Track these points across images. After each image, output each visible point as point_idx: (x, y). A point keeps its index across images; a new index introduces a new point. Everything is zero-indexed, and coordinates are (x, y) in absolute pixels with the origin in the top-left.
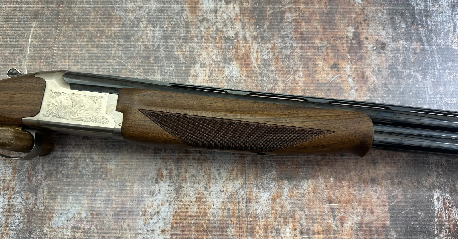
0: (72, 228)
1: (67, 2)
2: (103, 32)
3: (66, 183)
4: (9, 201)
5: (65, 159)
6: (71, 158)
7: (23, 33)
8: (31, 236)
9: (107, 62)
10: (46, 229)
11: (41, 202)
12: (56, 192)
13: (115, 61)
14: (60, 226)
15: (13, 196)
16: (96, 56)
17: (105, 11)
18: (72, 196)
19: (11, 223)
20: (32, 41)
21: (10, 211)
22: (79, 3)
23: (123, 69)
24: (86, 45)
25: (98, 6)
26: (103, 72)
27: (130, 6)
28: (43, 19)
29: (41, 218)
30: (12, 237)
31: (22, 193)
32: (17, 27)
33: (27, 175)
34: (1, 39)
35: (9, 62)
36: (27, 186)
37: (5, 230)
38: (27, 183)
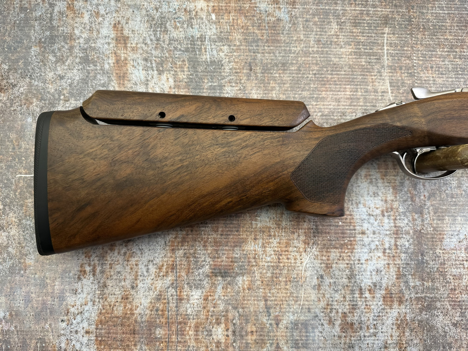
0: (466, 249)
1: (417, 7)
2: (463, 41)
3: (452, 203)
4: (395, 223)
7: (376, 40)
8: (424, 258)
10: (438, 251)
11: (429, 223)
12: (442, 212)
14: (452, 248)
15: (398, 217)
16: (461, 68)
18: (460, 216)
19: (401, 246)
20: (388, 50)
21: (397, 233)
22: (431, 9)
24: (448, 55)
25: (452, 12)
28: (394, 24)
29: (431, 240)
30: (405, 260)
31: (407, 214)
32: (368, 33)
33: (409, 195)
34: (353, 46)
35: (367, 72)
36: (411, 207)
37: (396, 253)
38: (410, 203)
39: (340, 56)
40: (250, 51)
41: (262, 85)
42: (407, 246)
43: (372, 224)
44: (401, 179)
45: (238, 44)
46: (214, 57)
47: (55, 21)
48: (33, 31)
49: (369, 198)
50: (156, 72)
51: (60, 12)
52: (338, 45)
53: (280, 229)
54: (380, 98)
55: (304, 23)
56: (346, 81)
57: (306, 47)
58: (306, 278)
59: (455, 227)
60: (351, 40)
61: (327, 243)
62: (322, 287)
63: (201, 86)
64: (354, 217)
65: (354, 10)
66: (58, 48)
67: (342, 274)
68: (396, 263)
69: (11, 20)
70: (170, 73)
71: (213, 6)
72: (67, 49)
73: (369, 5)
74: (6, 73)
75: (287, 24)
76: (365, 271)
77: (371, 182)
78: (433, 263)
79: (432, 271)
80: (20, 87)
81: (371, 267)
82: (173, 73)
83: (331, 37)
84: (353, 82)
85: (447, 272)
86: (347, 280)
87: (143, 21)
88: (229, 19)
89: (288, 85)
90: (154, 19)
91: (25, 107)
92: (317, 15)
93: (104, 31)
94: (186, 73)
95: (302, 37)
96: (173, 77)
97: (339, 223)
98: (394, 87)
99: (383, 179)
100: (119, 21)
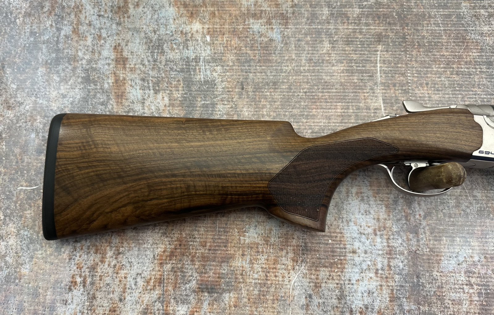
0: (465, 273)
1: (412, 24)
2: (460, 57)
3: (450, 223)
4: (388, 242)
5: (444, 197)
6: (450, 195)
7: (369, 57)
8: (419, 281)
9: (472, 91)
10: (435, 273)
11: (424, 244)
12: (439, 233)
13: (480, 90)
14: (451, 271)
15: (392, 237)
16: (458, 84)
17: (458, 34)
18: (459, 237)
19: (394, 267)
20: (381, 67)
21: (390, 253)
22: (426, 26)
23: (491, 98)
24: (444, 71)
25: (449, 28)
26: (469, 101)
27: (486, 29)
28: (388, 42)
29: (428, 261)
30: (399, 282)
31: (401, 233)
32: (361, 51)
33: (403, 214)
34: (345, 63)
35: (359, 89)
36: (405, 226)
37: (389, 274)
38: (404, 222)
39: (331, 74)
40: (242, 71)
41: (253, 103)
42: (401, 267)
43: (364, 243)
44: (395, 197)
45: (231, 64)
46: (207, 77)
47: (61, 44)
48: (40, 54)
49: (360, 216)
50: (152, 91)
51: (65, 36)
52: (330, 63)
53: (269, 245)
54: (372, 115)
55: (296, 42)
56: (337, 99)
57: (297, 66)
58: (294, 297)
59: (454, 248)
60: (343, 58)
61: (317, 261)
62: (310, 307)
63: (195, 104)
64: (344, 235)
65: (347, 29)
66: (62, 69)
67: (331, 294)
68: (389, 285)
69: (21, 44)
70: (165, 92)
71: (208, 28)
72: (71, 70)
73: (362, 23)
74: (14, 92)
75: (280, 44)
76: (356, 291)
77: (362, 200)
78: (430, 286)
79: (429, 294)
80: (26, 105)
81: (362, 287)
82: (168, 92)
83: (323, 55)
84: (344, 99)
85: (445, 296)
86: (337, 301)
87: (141, 43)
88: (223, 40)
89: (279, 103)
90: (151, 41)
91: (29, 124)
92: (309, 34)
93: (105, 53)
94: (180, 92)
95: (294, 57)
96: (168, 96)
97: (328, 240)
98: (388, 103)
99: (376, 197)
100: (119, 43)
